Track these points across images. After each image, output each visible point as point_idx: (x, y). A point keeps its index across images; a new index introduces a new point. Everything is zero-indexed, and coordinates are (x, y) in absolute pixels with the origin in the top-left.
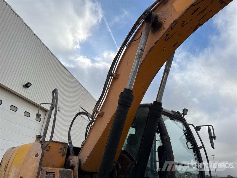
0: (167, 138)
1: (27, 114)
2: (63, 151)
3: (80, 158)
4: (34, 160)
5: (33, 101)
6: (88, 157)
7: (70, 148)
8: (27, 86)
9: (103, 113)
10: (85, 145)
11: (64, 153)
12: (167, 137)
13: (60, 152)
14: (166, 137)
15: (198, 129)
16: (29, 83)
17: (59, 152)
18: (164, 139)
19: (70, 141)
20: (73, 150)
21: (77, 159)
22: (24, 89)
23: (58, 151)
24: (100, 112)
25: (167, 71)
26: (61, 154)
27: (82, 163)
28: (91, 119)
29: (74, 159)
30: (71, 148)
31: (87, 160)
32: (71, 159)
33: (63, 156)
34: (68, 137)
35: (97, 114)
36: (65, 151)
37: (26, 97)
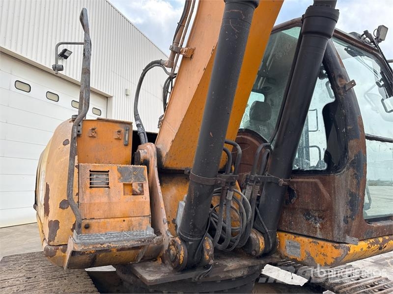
0: (346, 84)
1: (77, 105)
2: (123, 136)
3: (159, 146)
4: (62, 151)
6: (173, 141)
7: (139, 134)
9: (194, 50)
10: (165, 122)
11: (127, 140)
12: (347, 80)
13: (118, 139)
14: (344, 82)
16: (65, 51)
17: (116, 139)
18: (340, 86)
19: (138, 122)
20: (146, 137)
21: (152, 147)
23: (114, 137)
24: (187, 48)
26: (122, 142)
27: (164, 154)
28: (169, 70)
29: (147, 148)
30: (143, 134)
31: (171, 147)
32: (141, 149)
33: (126, 145)
34: (135, 117)
35: (181, 56)
36: (129, 138)
37: (67, 75)
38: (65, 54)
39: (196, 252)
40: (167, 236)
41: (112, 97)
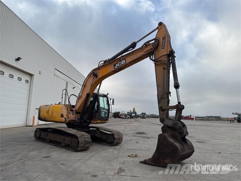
1: (20, 79)
5: (24, 70)
8: (18, 59)
15: (110, 99)
16: (19, 58)
22: (16, 62)
25: (100, 86)
37: (18, 67)
38: (19, 59)
39: (81, 121)
40: (76, 119)
41: (34, 75)
